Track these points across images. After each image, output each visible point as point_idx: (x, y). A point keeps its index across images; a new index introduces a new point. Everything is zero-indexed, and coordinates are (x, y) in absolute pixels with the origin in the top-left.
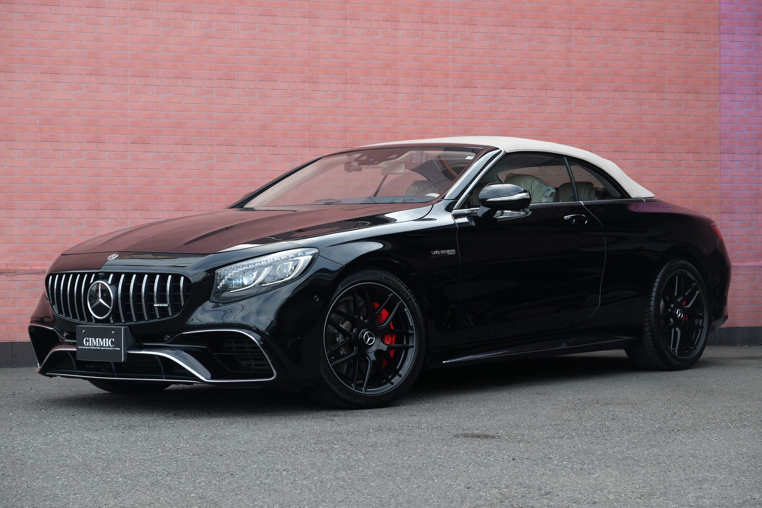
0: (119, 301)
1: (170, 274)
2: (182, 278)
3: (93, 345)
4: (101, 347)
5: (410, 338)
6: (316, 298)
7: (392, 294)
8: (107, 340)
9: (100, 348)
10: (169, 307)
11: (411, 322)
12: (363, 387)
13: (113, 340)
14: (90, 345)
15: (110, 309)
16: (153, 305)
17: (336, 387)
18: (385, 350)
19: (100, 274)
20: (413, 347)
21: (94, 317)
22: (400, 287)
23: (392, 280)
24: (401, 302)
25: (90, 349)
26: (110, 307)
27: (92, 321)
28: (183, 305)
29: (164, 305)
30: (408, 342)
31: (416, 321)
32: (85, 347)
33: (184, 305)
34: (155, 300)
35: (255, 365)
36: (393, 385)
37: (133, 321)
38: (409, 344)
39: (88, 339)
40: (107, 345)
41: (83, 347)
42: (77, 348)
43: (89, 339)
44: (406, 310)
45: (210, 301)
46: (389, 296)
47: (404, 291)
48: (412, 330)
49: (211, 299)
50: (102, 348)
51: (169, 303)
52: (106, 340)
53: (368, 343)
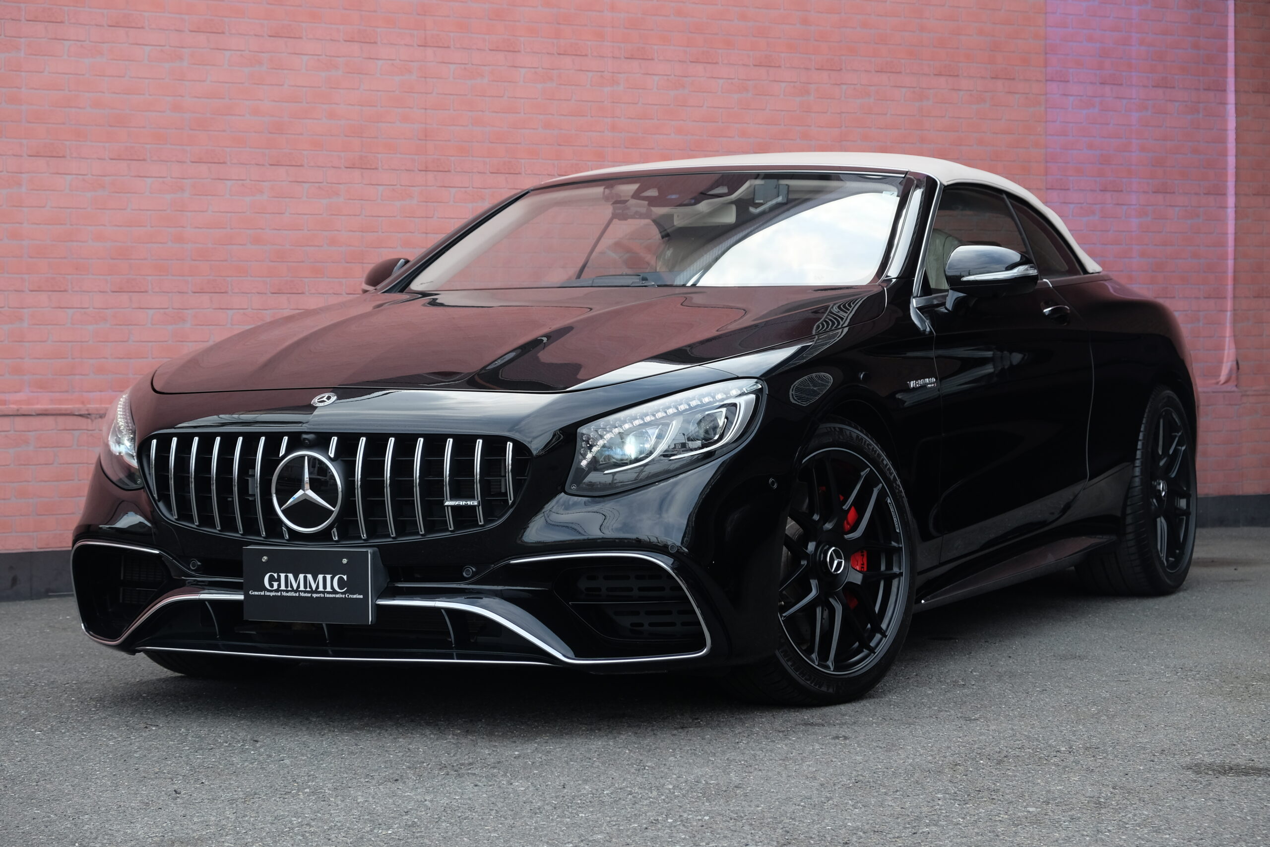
0: (358, 492)
1: (480, 437)
2: (510, 445)
3: (289, 589)
4: (312, 592)
5: (895, 558)
6: (773, 483)
7: (868, 469)
8: (329, 577)
9: (309, 595)
10: (480, 507)
11: (897, 526)
12: (827, 659)
13: (345, 577)
14: (283, 587)
15: (332, 512)
16: (442, 502)
17: (790, 663)
18: (859, 583)
19: (304, 436)
20: (901, 574)
21: (289, 529)
22: (879, 455)
23: (867, 442)
24: (881, 485)
25: (281, 596)
26: (334, 508)
27: (282, 537)
28: (510, 502)
29: (470, 503)
30: (889, 566)
31: (905, 524)
32: (268, 594)
33: (513, 503)
34: (447, 489)
35: (651, 625)
36: (875, 653)
37: (388, 536)
38: (892, 569)
39: (276, 575)
40: (329, 589)
41: (262, 593)
42: (247, 595)
43: (279, 577)
44: (889, 501)
45: (566, 493)
46: (862, 473)
47: (885, 462)
48: (898, 542)
49: (566, 489)
50: (315, 595)
51: (480, 499)
52: (325, 579)
53: (835, 571)
